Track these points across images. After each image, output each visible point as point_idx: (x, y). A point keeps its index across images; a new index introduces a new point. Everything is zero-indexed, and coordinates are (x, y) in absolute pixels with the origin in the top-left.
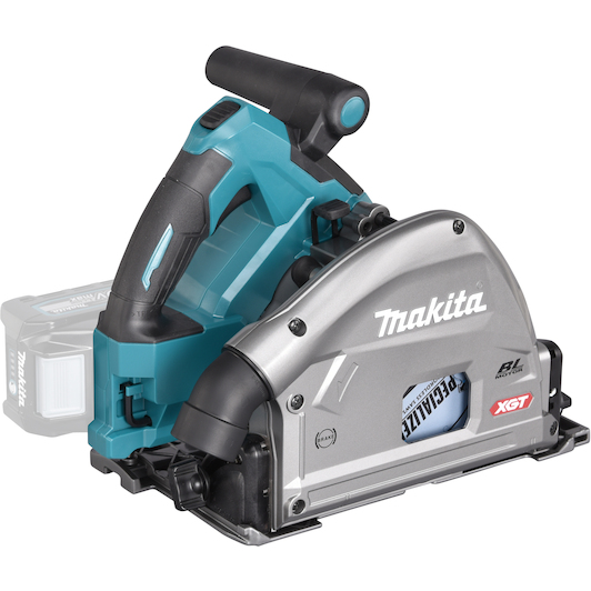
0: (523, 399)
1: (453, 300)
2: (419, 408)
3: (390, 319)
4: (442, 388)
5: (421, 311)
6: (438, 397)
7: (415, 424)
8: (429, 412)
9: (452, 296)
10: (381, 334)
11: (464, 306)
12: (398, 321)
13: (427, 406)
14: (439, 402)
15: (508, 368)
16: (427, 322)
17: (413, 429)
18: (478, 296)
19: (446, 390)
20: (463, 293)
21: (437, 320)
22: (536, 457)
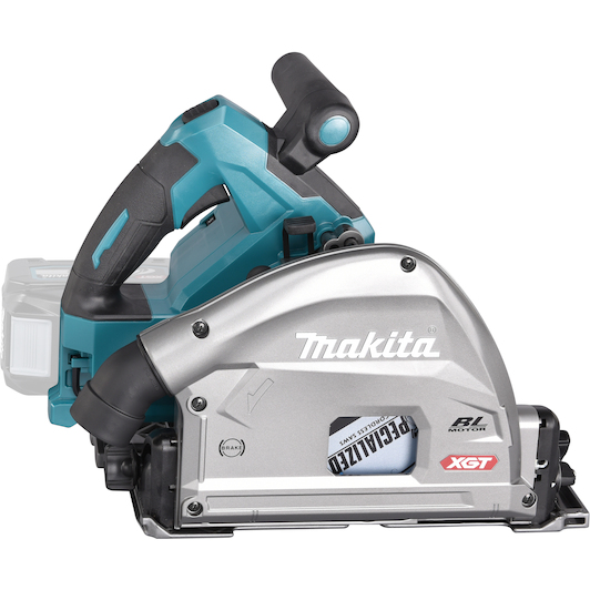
0: (485, 461)
1: (397, 339)
2: (361, 443)
3: (315, 344)
4: (391, 429)
5: (355, 342)
6: (385, 437)
7: (355, 458)
8: (374, 450)
9: (394, 334)
10: (304, 356)
11: (410, 347)
12: (325, 347)
13: (371, 443)
14: (386, 442)
15: (466, 424)
16: (363, 354)
17: (353, 463)
18: (430, 342)
19: (395, 431)
20: (409, 334)
21: (375, 354)
22: (513, 527)
